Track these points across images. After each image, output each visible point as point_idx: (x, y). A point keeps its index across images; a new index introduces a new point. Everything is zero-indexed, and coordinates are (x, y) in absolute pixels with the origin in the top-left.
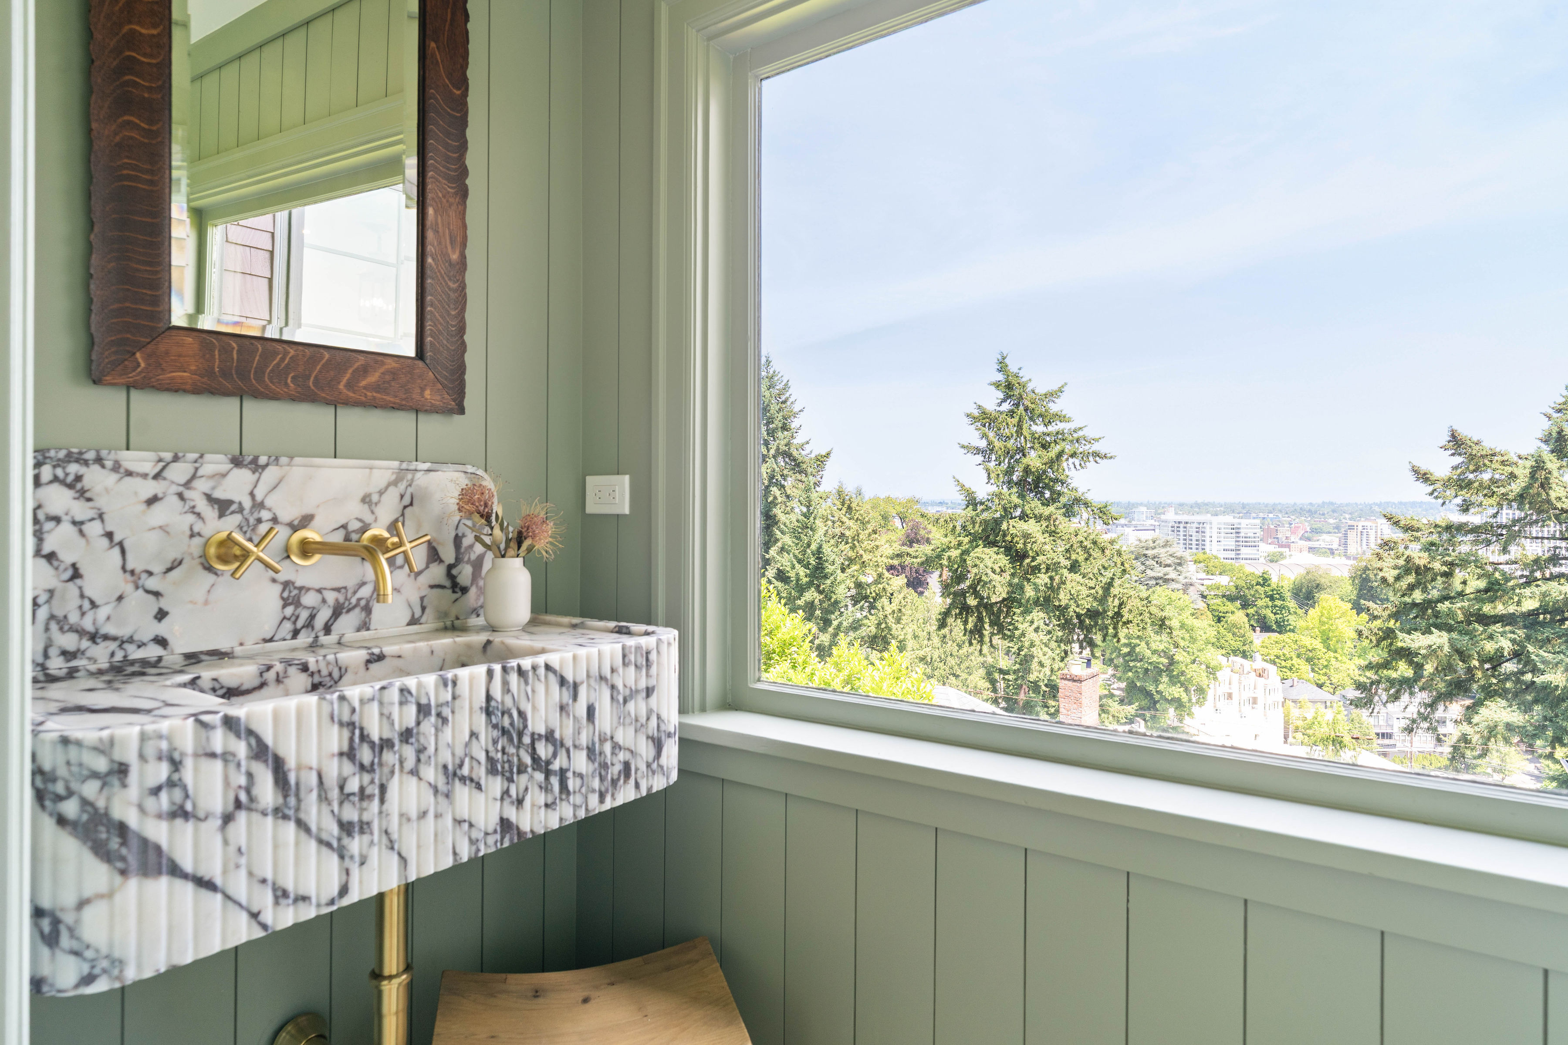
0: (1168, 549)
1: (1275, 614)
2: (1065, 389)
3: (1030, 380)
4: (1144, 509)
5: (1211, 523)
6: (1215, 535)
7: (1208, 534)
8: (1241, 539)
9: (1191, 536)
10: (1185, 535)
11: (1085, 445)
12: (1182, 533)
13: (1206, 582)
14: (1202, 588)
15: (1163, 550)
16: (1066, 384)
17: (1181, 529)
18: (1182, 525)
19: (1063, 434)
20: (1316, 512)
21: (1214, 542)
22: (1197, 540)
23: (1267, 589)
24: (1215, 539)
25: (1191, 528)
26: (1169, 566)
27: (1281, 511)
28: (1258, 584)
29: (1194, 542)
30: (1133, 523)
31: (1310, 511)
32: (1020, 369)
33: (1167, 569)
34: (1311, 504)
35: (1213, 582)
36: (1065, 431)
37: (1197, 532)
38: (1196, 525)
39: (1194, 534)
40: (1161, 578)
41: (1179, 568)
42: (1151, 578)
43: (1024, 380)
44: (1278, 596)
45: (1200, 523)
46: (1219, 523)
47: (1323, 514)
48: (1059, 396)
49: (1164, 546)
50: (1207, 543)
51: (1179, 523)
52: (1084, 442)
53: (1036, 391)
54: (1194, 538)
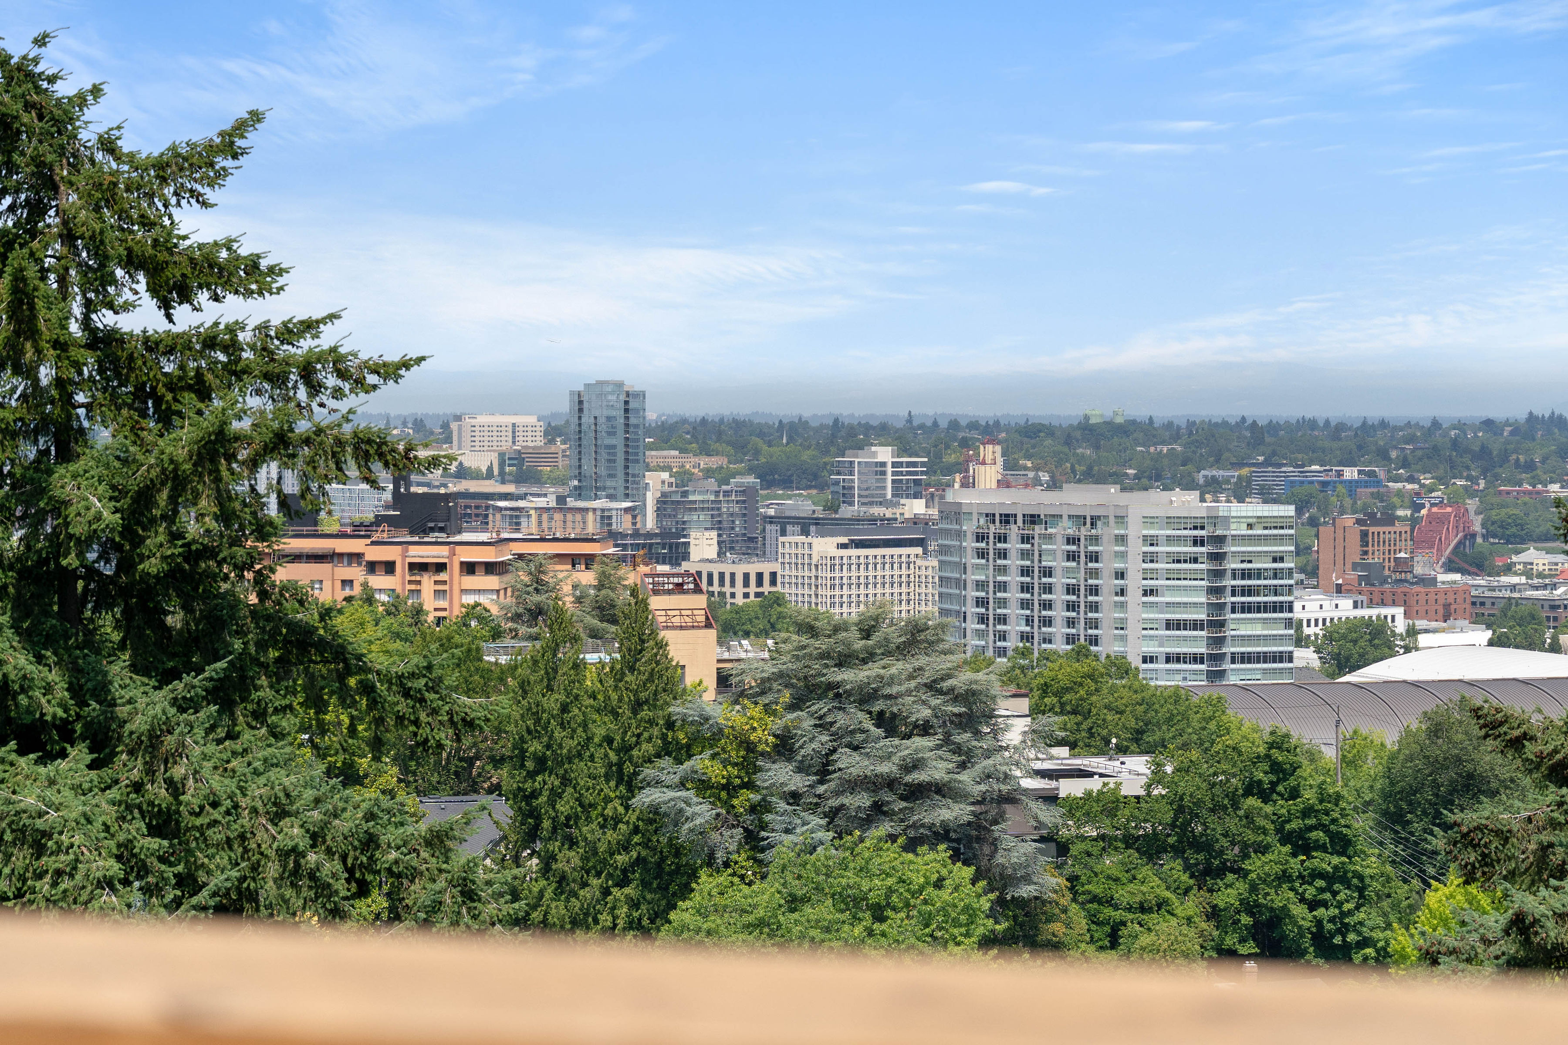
0: (922, 660)
1: (1313, 905)
2: (251, 139)
3: (96, 91)
4: (884, 454)
5: (1121, 519)
6: (1135, 566)
7: (1107, 565)
8: (1229, 582)
9: (1048, 572)
10: (1025, 571)
11: (338, 393)
12: (1014, 562)
13: (1070, 788)
14: (1048, 815)
15: (898, 667)
16: (256, 117)
17: (1014, 545)
18: (1014, 531)
19: (232, 347)
20: (1504, 458)
21: (1134, 596)
22: (1071, 590)
23: (1282, 807)
24: (1134, 583)
25: (1050, 538)
26: (925, 729)
27: (1383, 455)
28: (1252, 788)
29: (1059, 597)
30: (846, 511)
31: (1484, 453)
32: (41, 41)
33: (918, 742)
34: (1488, 424)
35: (1094, 784)
36: (244, 337)
37: (1071, 557)
38: (1067, 528)
39: (1059, 563)
40: (891, 783)
41: (963, 738)
42: (854, 785)
43: (64, 89)
44: (1318, 835)
45: (1080, 520)
46: (1150, 521)
47: (1530, 466)
48: (223, 174)
49: (903, 650)
50: (1105, 599)
51: (1006, 519)
52: (331, 381)
53: (126, 145)
54: (1059, 581)
